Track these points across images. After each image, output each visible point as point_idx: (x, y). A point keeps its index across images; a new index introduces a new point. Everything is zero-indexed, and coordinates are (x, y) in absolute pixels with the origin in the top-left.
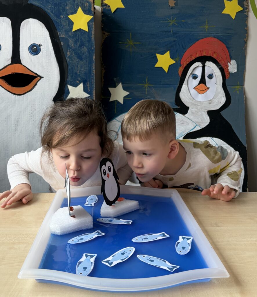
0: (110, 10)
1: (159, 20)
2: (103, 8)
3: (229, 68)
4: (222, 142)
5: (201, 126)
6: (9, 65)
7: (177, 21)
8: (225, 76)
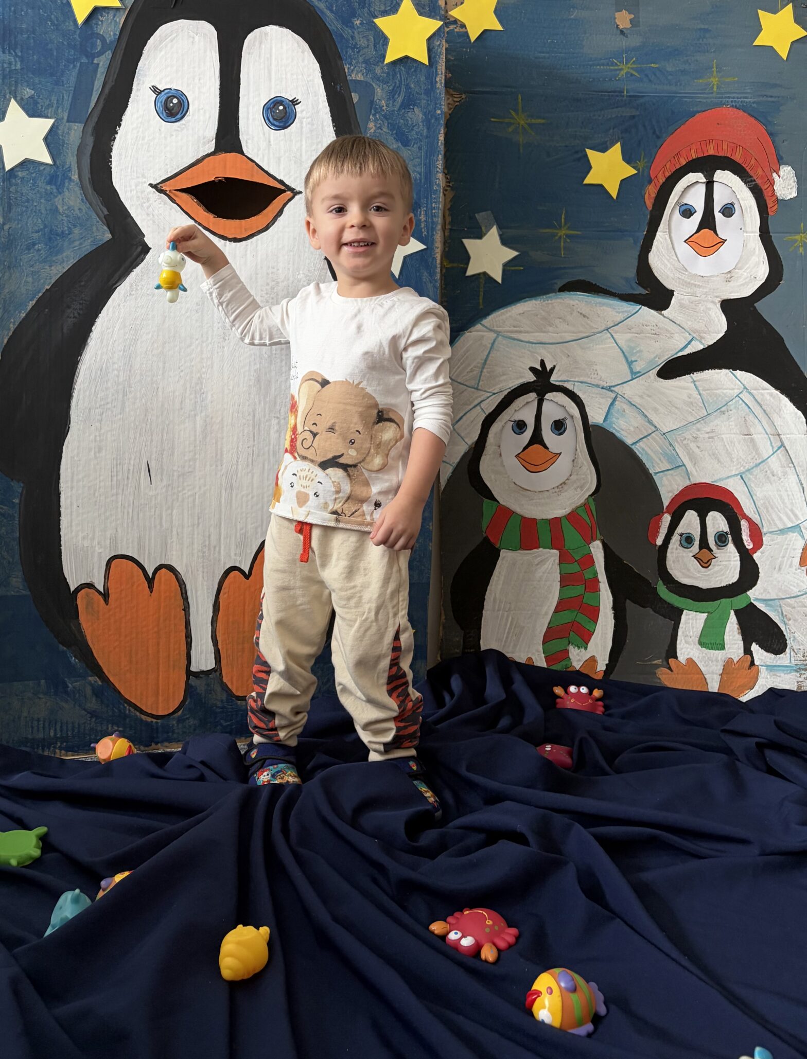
0: (466, 35)
1: (590, 63)
4: (758, 382)
5: (703, 342)
6: (208, 155)
7: (639, 66)
8: (767, 207)
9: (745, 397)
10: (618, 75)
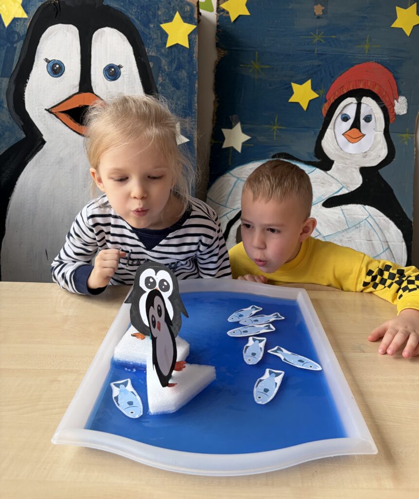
0: (229, 18)
1: (298, 34)
2: (219, 15)
3: (395, 108)
4: (377, 212)
5: (348, 189)
6: (75, 94)
7: (325, 37)
8: (389, 119)
9: (370, 220)
10: (313, 41)
